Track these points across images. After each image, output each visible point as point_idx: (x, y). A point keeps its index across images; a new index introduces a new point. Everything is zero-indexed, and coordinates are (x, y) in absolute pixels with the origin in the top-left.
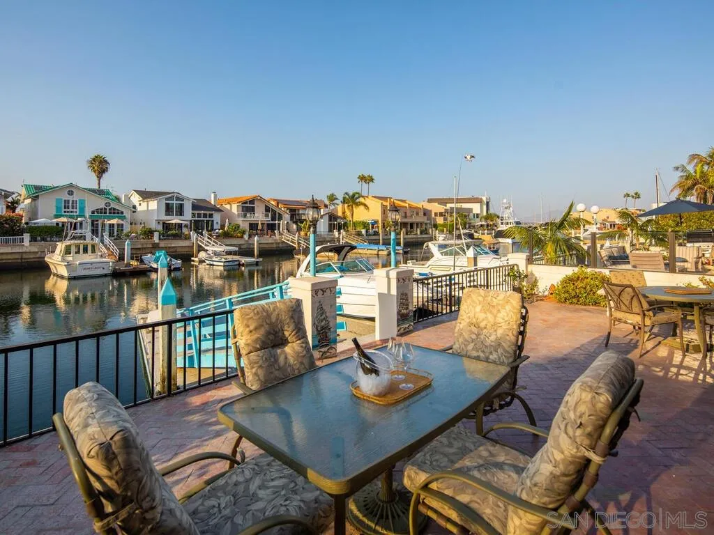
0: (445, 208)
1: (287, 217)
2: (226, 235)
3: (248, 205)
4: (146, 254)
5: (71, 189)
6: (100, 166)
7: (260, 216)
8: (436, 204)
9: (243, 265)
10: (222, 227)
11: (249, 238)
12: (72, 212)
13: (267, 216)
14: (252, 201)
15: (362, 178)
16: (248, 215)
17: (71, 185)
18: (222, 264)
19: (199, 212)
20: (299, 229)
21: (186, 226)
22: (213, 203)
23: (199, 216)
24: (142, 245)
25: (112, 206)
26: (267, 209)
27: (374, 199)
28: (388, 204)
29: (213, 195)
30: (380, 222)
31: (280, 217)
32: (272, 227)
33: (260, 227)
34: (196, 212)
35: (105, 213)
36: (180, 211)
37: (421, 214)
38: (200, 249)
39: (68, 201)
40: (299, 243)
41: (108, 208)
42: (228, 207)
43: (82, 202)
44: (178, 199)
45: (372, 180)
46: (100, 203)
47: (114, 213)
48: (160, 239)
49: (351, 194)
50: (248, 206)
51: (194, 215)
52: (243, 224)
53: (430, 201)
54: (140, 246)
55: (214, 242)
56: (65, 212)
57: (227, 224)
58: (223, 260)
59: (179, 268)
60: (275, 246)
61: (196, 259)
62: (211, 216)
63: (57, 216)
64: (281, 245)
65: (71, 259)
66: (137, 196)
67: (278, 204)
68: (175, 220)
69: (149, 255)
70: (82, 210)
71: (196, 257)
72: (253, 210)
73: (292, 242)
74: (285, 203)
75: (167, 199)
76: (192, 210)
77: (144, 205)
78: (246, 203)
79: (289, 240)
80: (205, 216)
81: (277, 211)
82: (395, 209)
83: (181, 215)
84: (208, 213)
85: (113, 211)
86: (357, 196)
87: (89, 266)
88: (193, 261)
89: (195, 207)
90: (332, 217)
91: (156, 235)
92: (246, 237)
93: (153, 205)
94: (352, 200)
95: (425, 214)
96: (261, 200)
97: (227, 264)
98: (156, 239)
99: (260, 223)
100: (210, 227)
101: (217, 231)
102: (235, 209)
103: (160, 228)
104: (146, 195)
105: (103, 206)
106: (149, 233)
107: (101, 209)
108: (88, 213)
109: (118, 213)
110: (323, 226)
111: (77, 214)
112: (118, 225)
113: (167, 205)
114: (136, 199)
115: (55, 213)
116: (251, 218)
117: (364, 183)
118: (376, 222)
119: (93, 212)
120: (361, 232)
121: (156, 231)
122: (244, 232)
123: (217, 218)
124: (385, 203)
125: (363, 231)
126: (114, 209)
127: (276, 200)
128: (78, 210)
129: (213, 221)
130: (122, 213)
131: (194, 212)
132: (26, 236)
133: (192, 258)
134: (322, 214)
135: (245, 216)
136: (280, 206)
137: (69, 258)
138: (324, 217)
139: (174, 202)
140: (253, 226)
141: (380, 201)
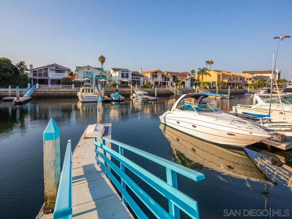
0: (253, 76)
1: (171, 79)
2: (145, 87)
4: (112, 93)
5: (88, 67)
6: (102, 60)
7: (159, 79)
8: (248, 74)
9: (150, 100)
10: (144, 83)
12: (89, 76)
13: (162, 79)
14: (156, 73)
15: (208, 62)
16: (154, 78)
17: (89, 66)
18: (141, 99)
19: (134, 77)
20: (177, 85)
21: (129, 82)
22: (140, 73)
24: (112, 90)
25: (103, 74)
26: (163, 76)
27: (213, 71)
28: (221, 74)
29: (140, 70)
30: (216, 82)
31: (168, 80)
32: (164, 84)
33: (159, 84)
35: (100, 77)
36: (127, 77)
37: (239, 79)
38: (133, 92)
39: (88, 72)
40: (176, 91)
42: (146, 75)
43: (92, 72)
44: (126, 71)
45: (212, 63)
46: (98, 73)
47: (103, 77)
48: (119, 88)
49: (202, 69)
50: (155, 74)
51: (132, 78)
52: (152, 82)
53: (244, 72)
54: (111, 90)
55: (139, 89)
56: (87, 76)
57: (145, 82)
58: (142, 98)
59: (123, 100)
60: (165, 92)
61: (132, 97)
62: (139, 78)
64: (168, 92)
65: (84, 94)
66: (112, 70)
67: (168, 73)
68: (125, 80)
69: (113, 94)
71: (132, 95)
72: (156, 76)
73: (173, 91)
74: (171, 73)
75: (122, 71)
76: (132, 76)
77: (114, 74)
78: (154, 73)
79: (171, 90)
82: (224, 76)
83: (127, 78)
84: (138, 77)
85: (103, 76)
86: (205, 70)
87: (89, 98)
88: (131, 97)
90: (193, 80)
91: (117, 86)
92: (153, 88)
93: (117, 74)
94: (203, 72)
95: (241, 79)
96: (160, 72)
97: (143, 99)
98: (117, 88)
99: (159, 82)
100: (138, 83)
102: (149, 76)
103: (120, 83)
104: (115, 70)
105: (100, 74)
106: (115, 85)
108: (94, 77)
109: (105, 77)
110: (188, 84)
111: (91, 77)
112: (105, 81)
113: (122, 74)
114: (112, 71)
115: (83, 77)
116: (156, 80)
117: (208, 64)
118: (214, 82)
119: (96, 76)
120: (207, 87)
121: (117, 84)
122: (152, 86)
123: (141, 79)
124: (219, 73)
125: (208, 87)
126: (103, 75)
127: (166, 72)
128: (91, 76)
129: (140, 80)
131: (132, 77)
132: (73, 85)
133: (130, 96)
134: (188, 78)
135: (153, 79)
136: (168, 75)
137: (83, 94)
138: (188, 80)
139: (125, 73)
140: (156, 83)
141: (217, 73)
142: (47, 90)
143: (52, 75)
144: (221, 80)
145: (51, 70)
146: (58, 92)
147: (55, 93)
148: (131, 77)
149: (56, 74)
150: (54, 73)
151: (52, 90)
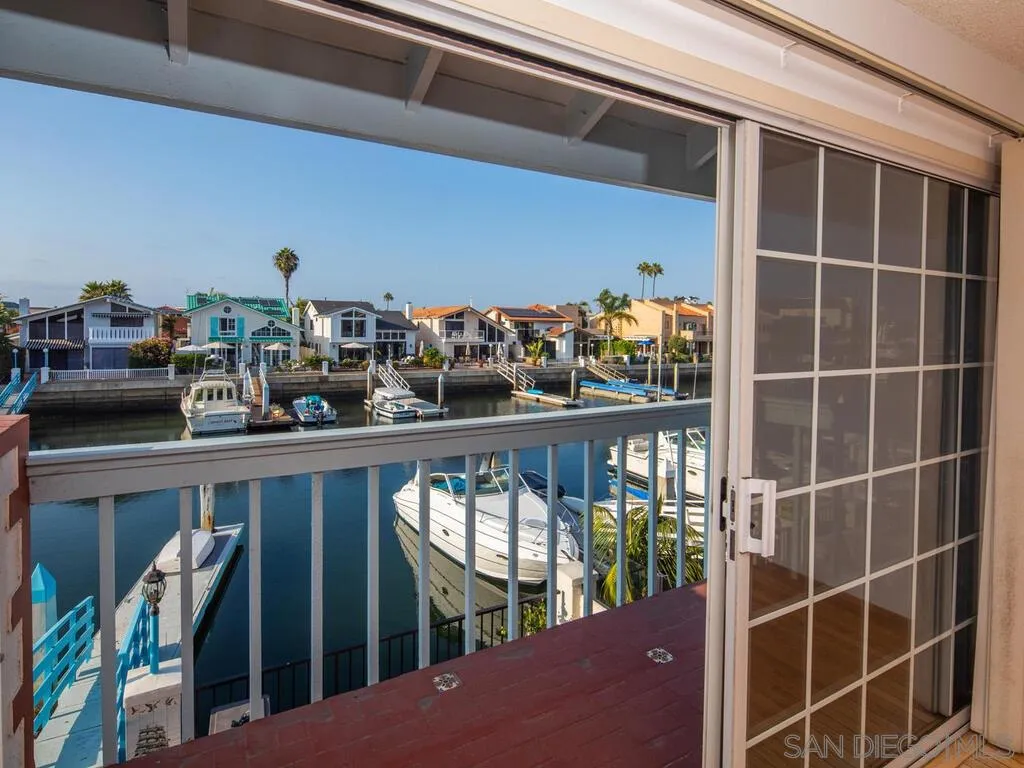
1: (512, 335)
2: (417, 364)
3: (454, 320)
5: (227, 305)
6: (288, 262)
7: (471, 336)
10: (416, 352)
11: (450, 369)
12: (230, 334)
13: (480, 334)
14: (460, 315)
15: (645, 268)
16: (454, 334)
17: (227, 300)
19: (394, 331)
22: (407, 317)
23: (387, 336)
24: (306, 378)
25: (277, 325)
26: (482, 325)
27: (653, 304)
28: (673, 313)
29: (408, 304)
30: (660, 342)
31: (501, 337)
33: (468, 351)
34: (383, 332)
35: (269, 334)
36: (361, 332)
38: (378, 383)
39: (226, 320)
40: (518, 378)
41: (271, 328)
42: (427, 322)
43: (241, 321)
44: (358, 314)
45: (660, 271)
46: (262, 321)
47: (279, 335)
48: (330, 370)
50: (455, 322)
51: (379, 336)
52: (445, 347)
54: (303, 381)
56: (221, 334)
57: (422, 347)
58: (395, 410)
60: (487, 380)
61: (369, 402)
62: (403, 336)
63: (212, 340)
64: (495, 379)
65: (202, 406)
66: (314, 308)
67: (500, 315)
68: (353, 344)
69: (304, 398)
70: (241, 330)
71: (370, 399)
72: (460, 327)
73: (509, 376)
74: (509, 312)
75: (344, 315)
76: (377, 328)
77: (320, 322)
78: (452, 317)
79: (505, 373)
80: (394, 336)
81: (497, 327)
82: (684, 319)
83: (361, 335)
84: (399, 331)
85: (279, 332)
87: (217, 419)
88: (367, 404)
89: (380, 324)
91: (325, 365)
93: (328, 322)
94: (614, 305)
96: (473, 312)
98: (325, 371)
99: (469, 345)
100: (398, 350)
101: (408, 358)
102: (436, 326)
103: (334, 355)
104: (324, 307)
105: (266, 325)
106: (317, 362)
107: (263, 329)
108: (248, 335)
109: (284, 334)
110: (564, 350)
111: (236, 336)
112: (284, 351)
113: (345, 322)
114: (313, 312)
115: (209, 336)
116: (456, 338)
117: (646, 274)
118: (653, 341)
119: (253, 334)
120: (623, 359)
121: (326, 359)
122: (442, 361)
123: (410, 338)
124: (668, 311)
125: (626, 358)
126: (280, 329)
128: (236, 331)
129: (405, 343)
130: (289, 334)
131: (380, 331)
132: (171, 368)
133: (366, 401)
134: (564, 330)
135: (449, 335)
136: (503, 319)
137: (200, 406)
138: (567, 335)
139: (353, 318)
140: (459, 351)
141: (662, 308)
142: (80, 388)
143: (99, 334)
144: (674, 332)
145: (94, 315)
146: (119, 393)
147: (109, 398)
148: (375, 330)
149: (114, 329)
150: (105, 326)
151: (99, 387)
